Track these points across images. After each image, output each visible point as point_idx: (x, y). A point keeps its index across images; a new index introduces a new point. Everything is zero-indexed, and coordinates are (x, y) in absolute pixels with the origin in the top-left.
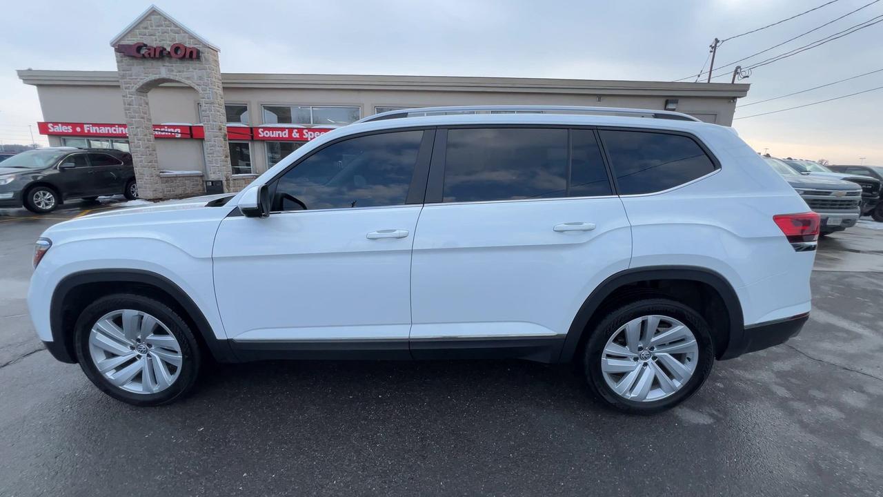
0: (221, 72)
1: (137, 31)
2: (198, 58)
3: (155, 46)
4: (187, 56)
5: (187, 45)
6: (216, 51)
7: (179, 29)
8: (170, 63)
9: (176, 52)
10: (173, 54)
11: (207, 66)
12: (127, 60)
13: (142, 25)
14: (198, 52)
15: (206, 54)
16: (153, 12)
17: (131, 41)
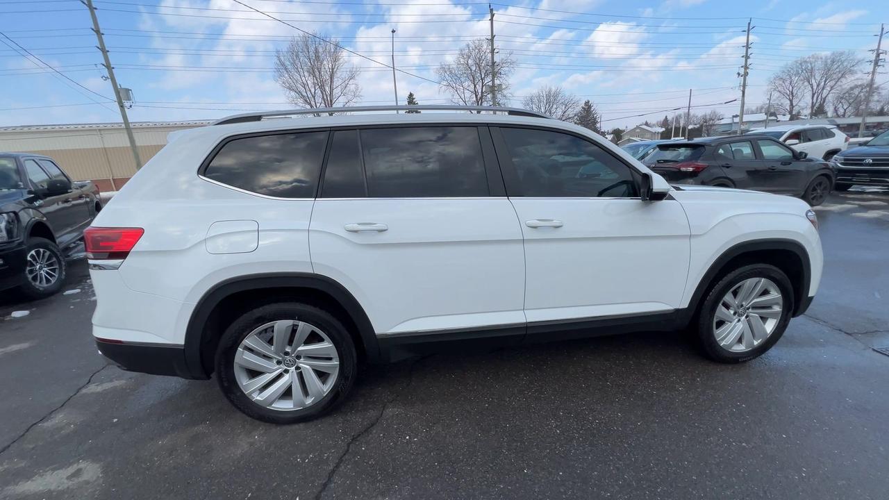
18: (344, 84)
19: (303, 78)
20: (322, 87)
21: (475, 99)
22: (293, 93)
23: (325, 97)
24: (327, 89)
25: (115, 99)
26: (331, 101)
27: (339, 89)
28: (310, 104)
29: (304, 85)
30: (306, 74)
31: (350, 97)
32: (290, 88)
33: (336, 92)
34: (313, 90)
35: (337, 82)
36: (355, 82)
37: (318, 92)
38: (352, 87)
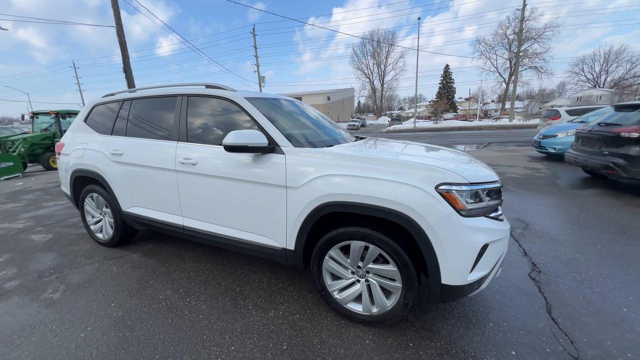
18: (395, 63)
19: (367, 61)
20: (379, 66)
21: (508, 65)
22: (359, 72)
23: (380, 73)
24: (382, 67)
25: (258, 82)
26: (384, 76)
27: (391, 66)
28: (369, 78)
29: (368, 66)
30: (369, 58)
31: (398, 71)
32: (358, 69)
33: (389, 68)
34: (372, 69)
35: (390, 60)
36: (403, 60)
37: (376, 69)
38: (401, 64)
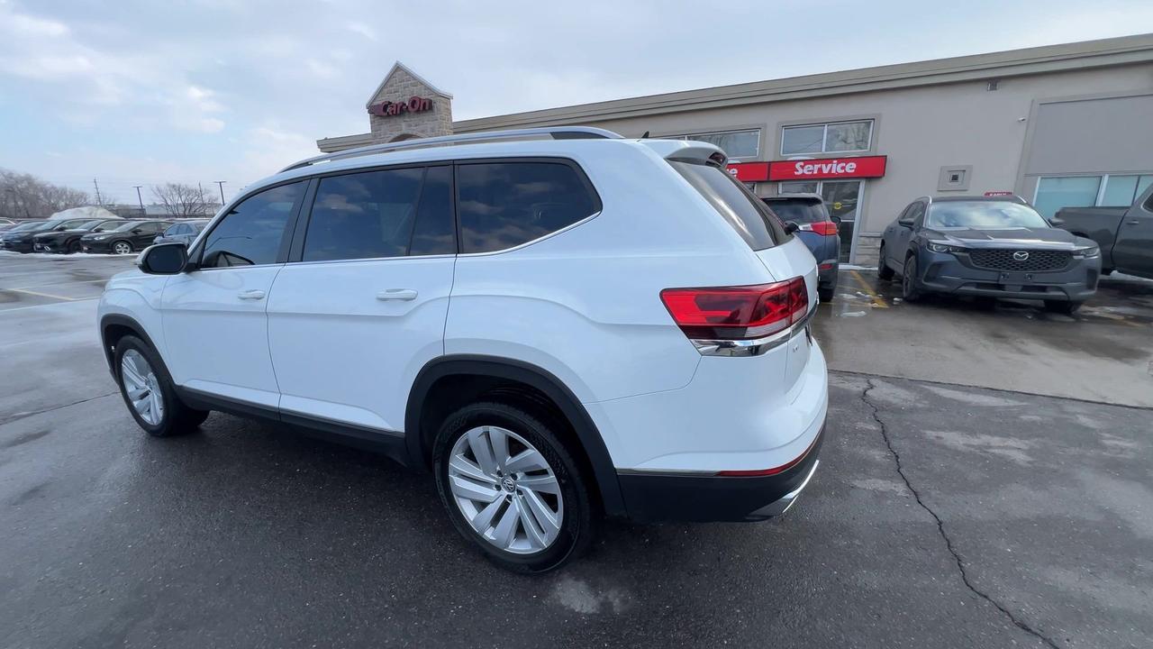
0: (453, 121)
1: (385, 90)
2: (431, 108)
3: (397, 102)
4: (421, 108)
5: (423, 97)
6: (448, 98)
7: (418, 82)
8: (409, 117)
9: (413, 106)
10: (410, 108)
11: (439, 116)
12: (378, 120)
13: (389, 84)
14: (430, 102)
15: (438, 105)
16: (398, 68)
17: (380, 102)
